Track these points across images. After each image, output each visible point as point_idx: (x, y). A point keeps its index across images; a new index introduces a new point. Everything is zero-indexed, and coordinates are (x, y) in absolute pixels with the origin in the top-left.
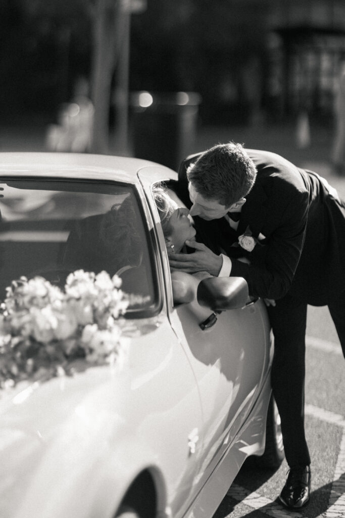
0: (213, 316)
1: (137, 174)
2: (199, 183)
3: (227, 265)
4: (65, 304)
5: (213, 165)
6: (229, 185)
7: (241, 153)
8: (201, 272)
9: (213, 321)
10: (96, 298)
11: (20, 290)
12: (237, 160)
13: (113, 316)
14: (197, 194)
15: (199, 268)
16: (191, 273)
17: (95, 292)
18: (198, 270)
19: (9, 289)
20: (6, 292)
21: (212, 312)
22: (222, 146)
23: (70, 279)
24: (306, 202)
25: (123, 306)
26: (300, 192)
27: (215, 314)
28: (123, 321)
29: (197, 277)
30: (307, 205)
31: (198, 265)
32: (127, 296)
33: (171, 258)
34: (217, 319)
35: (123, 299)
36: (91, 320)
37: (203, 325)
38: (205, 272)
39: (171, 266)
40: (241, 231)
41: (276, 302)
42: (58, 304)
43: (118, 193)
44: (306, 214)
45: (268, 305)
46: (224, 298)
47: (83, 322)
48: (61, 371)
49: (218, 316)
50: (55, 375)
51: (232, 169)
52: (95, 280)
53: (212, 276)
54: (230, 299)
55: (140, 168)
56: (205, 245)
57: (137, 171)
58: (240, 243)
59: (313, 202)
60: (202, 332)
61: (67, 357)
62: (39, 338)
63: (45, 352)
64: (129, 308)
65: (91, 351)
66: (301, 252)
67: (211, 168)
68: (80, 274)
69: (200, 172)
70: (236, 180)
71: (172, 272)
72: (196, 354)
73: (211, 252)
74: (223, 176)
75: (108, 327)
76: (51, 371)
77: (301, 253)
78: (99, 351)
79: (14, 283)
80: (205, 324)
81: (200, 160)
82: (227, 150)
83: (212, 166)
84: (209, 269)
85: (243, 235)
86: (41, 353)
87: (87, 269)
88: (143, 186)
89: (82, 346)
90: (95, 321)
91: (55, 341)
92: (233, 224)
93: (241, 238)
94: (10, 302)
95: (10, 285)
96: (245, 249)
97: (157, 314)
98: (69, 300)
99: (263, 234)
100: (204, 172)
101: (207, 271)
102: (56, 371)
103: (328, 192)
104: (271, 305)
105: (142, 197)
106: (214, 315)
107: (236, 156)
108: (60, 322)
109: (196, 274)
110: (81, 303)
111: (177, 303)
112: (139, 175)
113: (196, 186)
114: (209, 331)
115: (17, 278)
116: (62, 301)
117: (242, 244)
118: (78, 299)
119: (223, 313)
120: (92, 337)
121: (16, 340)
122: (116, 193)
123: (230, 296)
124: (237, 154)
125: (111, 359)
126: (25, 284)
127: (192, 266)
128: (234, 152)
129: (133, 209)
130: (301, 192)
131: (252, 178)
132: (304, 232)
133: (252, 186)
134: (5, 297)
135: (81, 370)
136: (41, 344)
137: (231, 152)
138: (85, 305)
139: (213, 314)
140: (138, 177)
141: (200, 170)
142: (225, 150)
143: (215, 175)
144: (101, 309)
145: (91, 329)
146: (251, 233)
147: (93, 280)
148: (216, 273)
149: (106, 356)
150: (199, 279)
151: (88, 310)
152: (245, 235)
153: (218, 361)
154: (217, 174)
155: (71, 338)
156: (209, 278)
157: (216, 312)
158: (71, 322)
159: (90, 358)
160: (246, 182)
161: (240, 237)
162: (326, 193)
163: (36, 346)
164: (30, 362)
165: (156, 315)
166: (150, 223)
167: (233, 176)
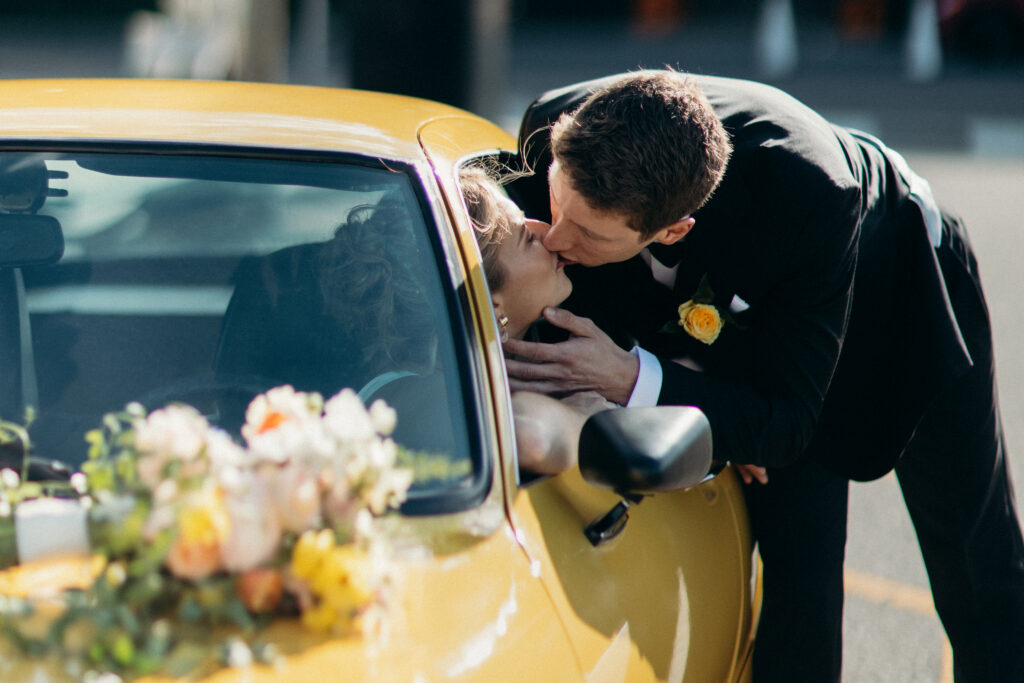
0: (620, 509)
1: (419, 137)
2: (581, 166)
3: (650, 375)
4: (248, 477)
5: (620, 123)
6: (658, 177)
7: (695, 100)
8: (583, 394)
9: (619, 524)
10: (328, 463)
11: (125, 439)
12: (686, 116)
13: (370, 509)
14: (573, 194)
15: (578, 382)
16: (557, 396)
17: (326, 448)
18: (575, 387)
19: (95, 437)
20: (87, 445)
21: (618, 498)
22: (646, 74)
23: (258, 410)
24: (854, 212)
25: (397, 483)
26: (838, 188)
27: (625, 503)
28: (394, 522)
29: (574, 406)
30: (856, 220)
31: (574, 373)
32: (408, 456)
33: (509, 354)
34: (628, 517)
35: (399, 463)
36: (316, 520)
37: (594, 534)
38: (595, 395)
39: (511, 376)
40: (687, 289)
41: (769, 473)
42: (231, 478)
43: (372, 185)
44: (854, 244)
45: (748, 480)
46: (649, 463)
47: (295, 524)
48: (240, 652)
49: (633, 509)
50: (224, 664)
51: (671, 139)
52: (323, 414)
53: (611, 406)
54: (665, 464)
55: (423, 123)
56: (595, 322)
57: (417, 130)
58: (682, 321)
59: (871, 212)
60: (593, 550)
61: (254, 616)
62: (181, 567)
63: (197, 602)
64: (413, 487)
65: (317, 600)
66: (841, 343)
67: (615, 130)
68: (283, 398)
69: (588, 138)
70: (677, 167)
71: (513, 391)
72: (580, 607)
73: (609, 341)
74: (645, 153)
75: (358, 537)
76: (216, 654)
77: (841, 346)
78: (336, 600)
79: (111, 421)
80: (598, 529)
81: (586, 107)
82: (660, 88)
83: (620, 127)
84: (603, 387)
85: (690, 302)
86: (187, 607)
87: (301, 386)
88: (433, 170)
89: (294, 586)
90: (327, 522)
91: (222, 575)
92: (660, 271)
93: (684, 309)
94: (101, 471)
95: (97, 424)
96: (697, 337)
97: (477, 502)
98: (258, 466)
99: (743, 297)
100: (597, 141)
101: (599, 390)
102: (227, 653)
103: (908, 186)
104: (755, 480)
105: (433, 196)
106: (625, 509)
107: (685, 106)
108: (235, 523)
109: (572, 398)
110: (290, 474)
111: (529, 475)
112: (422, 139)
113: (574, 175)
114: (609, 547)
115: (119, 406)
116: (241, 469)
117: (688, 324)
118: (283, 465)
119: (646, 501)
120: (320, 564)
121: (117, 573)
122: (367, 187)
123: (666, 457)
124: (686, 100)
125: (367, 622)
126: (139, 424)
127: (560, 375)
128: (678, 95)
129: (411, 229)
130: (842, 186)
131: (716, 165)
132: (850, 291)
133: (714, 188)
134: (85, 458)
135: (293, 651)
136: (187, 583)
137: (672, 93)
138: (301, 479)
139: (621, 504)
140: (422, 146)
141: (586, 133)
142: (655, 86)
143: (627, 151)
144: (340, 491)
145: (316, 544)
146: (712, 294)
147: (316, 414)
148: (623, 398)
149: (354, 613)
150: (581, 412)
151: (308, 493)
152: (695, 302)
153: (625, 628)
154: (631, 149)
155: (264, 566)
156: (607, 412)
157: (629, 498)
158: (264, 525)
159: (313, 618)
160: (704, 174)
161: (684, 305)
162: (903, 189)
163: (175, 587)
164: (161, 630)
165: (474, 507)
166: (456, 265)
167: (672, 157)
